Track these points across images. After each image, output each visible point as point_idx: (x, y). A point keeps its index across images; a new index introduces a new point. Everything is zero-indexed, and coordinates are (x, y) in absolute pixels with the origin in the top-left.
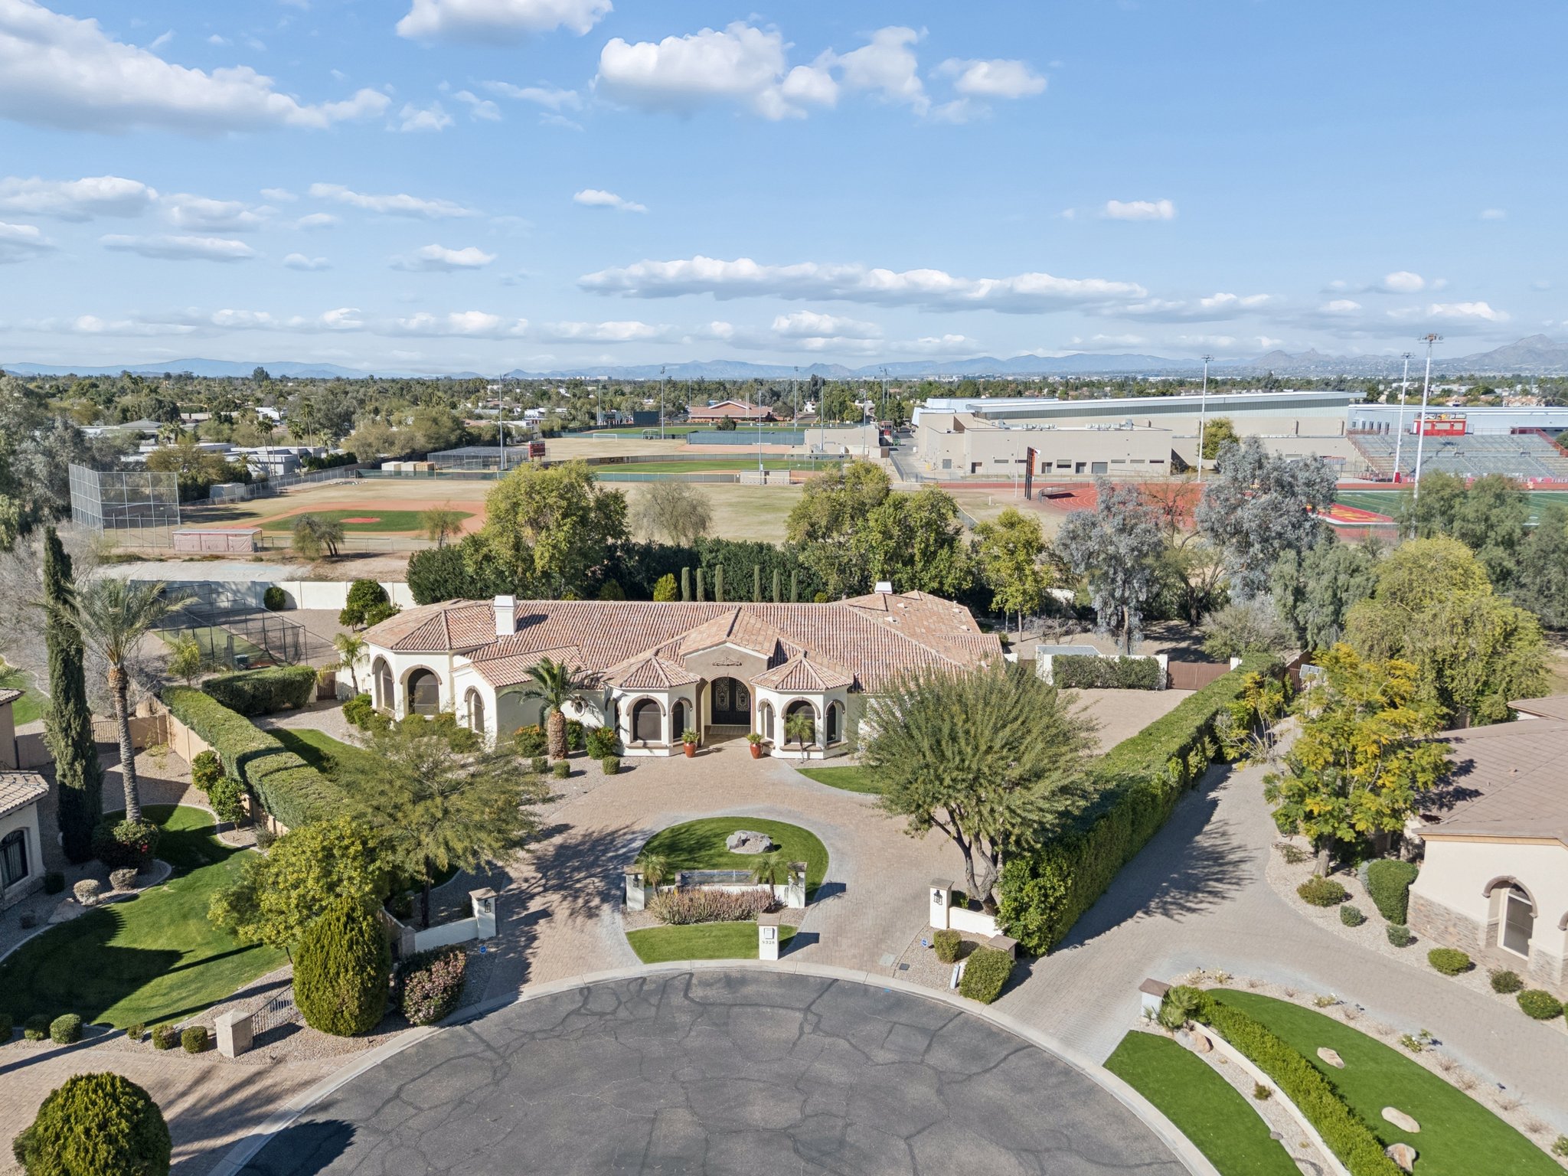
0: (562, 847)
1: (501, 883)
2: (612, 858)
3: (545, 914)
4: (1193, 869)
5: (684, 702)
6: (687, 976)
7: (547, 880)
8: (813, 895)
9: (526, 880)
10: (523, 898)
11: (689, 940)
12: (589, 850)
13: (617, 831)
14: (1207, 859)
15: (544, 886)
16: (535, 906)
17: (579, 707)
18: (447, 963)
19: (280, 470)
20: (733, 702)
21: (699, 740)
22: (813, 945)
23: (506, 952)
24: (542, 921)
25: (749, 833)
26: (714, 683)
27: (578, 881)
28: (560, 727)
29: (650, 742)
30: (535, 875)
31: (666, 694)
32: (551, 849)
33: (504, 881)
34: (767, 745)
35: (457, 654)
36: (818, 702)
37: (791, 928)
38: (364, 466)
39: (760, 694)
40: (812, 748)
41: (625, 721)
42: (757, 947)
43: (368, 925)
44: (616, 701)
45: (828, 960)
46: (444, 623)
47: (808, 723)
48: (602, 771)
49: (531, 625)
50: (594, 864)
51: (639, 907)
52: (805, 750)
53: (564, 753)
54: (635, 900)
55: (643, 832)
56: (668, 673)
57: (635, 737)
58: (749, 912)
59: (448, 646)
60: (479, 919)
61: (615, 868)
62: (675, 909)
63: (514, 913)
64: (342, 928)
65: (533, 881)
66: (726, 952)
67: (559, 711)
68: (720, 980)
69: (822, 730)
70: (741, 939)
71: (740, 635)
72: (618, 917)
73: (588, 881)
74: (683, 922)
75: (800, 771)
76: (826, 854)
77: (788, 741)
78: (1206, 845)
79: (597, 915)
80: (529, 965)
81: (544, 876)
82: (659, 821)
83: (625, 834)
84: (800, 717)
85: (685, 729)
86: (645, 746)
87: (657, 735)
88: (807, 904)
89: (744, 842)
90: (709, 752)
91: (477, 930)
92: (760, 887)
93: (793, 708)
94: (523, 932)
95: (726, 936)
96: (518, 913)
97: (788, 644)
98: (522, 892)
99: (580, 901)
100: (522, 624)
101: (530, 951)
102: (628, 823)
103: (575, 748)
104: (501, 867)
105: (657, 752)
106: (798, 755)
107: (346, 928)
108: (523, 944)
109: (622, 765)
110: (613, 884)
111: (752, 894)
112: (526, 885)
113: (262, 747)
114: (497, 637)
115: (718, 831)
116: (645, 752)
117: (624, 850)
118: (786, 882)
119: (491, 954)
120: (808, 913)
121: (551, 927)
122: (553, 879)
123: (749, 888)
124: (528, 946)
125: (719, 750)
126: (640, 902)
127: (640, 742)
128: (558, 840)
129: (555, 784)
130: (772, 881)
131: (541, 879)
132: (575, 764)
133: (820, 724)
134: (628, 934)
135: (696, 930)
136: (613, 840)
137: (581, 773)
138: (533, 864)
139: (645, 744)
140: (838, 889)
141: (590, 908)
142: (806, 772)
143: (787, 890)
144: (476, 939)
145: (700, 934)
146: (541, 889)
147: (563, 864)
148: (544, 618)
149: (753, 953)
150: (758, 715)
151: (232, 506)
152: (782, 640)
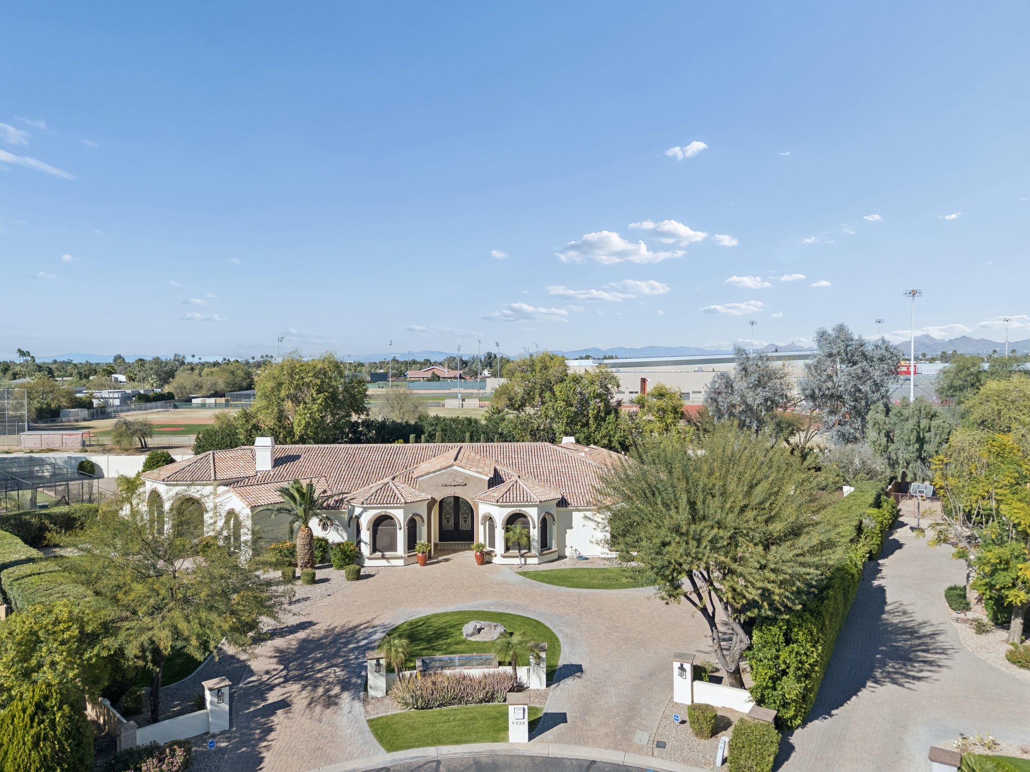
0: (305, 642)
1: (241, 676)
2: (353, 650)
3: (284, 704)
4: (897, 642)
5: (417, 518)
6: (434, 764)
7: (289, 671)
8: (554, 676)
9: (267, 672)
10: (264, 689)
11: (433, 724)
12: (331, 643)
13: (358, 626)
14: (904, 634)
15: (285, 677)
16: (273, 697)
17: (325, 527)
18: (161, 760)
19: (117, 402)
20: (457, 523)
21: (430, 551)
22: (562, 725)
23: (237, 747)
24: (279, 712)
25: (483, 622)
26: (442, 501)
27: (320, 671)
28: (308, 540)
29: (388, 554)
30: (276, 667)
31: (402, 510)
32: (294, 643)
33: (245, 674)
34: (489, 553)
35: (220, 485)
36: (533, 514)
37: (537, 709)
38: (179, 401)
39: (482, 510)
40: (529, 554)
41: (366, 535)
42: (506, 728)
43: (63, 716)
44: (358, 517)
45: (580, 741)
46: (211, 461)
47: (525, 531)
48: (344, 578)
49: (286, 462)
50: (336, 655)
51: (380, 694)
52: (522, 556)
53: (311, 563)
54: (375, 688)
55: (384, 626)
56: (403, 493)
57: (374, 549)
58: (493, 694)
59: (213, 478)
60: (211, 711)
61: (357, 658)
62: (418, 693)
63: (251, 705)
64: (27, 719)
65: (275, 673)
66: (474, 736)
67: (307, 527)
68: (470, 766)
69: (536, 538)
70: (488, 722)
71: (464, 461)
72: (358, 705)
73: (329, 670)
74: (426, 707)
75: (520, 573)
76: (557, 639)
77: (507, 549)
78: (895, 621)
79: (336, 704)
80: (261, 760)
81: (286, 668)
82: (399, 617)
83: (366, 628)
84: (518, 527)
85: (418, 541)
86: (383, 557)
87: (393, 547)
88: (548, 685)
89: (479, 630)
90: (438, 562)
91: (208, 724)
92: (502, 669)
93: (512, 520)
94: (258, 724)
95: (471, 719)
96: (256, 705)
97: (503, 470)
98: (262, 683)
99: (321, 690)
100: (278, 462)
101: (264, 744)
102: (369, 618)
103: (321, 562)
104: (244, 661)
105: (394, 562)
106: (517, 561)
107: (32, 720)
108: (257, 737)
109: (362, 573)
110: (354, 673)
111: (493, 676)
112: (268, 676)
113: (23, 557)
114: (257, 472)
115: (453, 623)
116: (383, 563)
117: (365, 642)
118: (528, 664)
119: (221, 749)
120: (551, 693)
121: (289, 718)
122: (295, 670)
123: (491, 671)
124: (262, 739)
125: (447, 560)
126: (382, 690)
127: (378, 554)
128: (302, 635)
129: (301, 589)
130: (513, 663)
131: (282, 670)
132: (320, 574)
133: (535, 533)
134: (369, 721)
135: (441, 714)
136: (353, 635)
137: (326, 580)
138: (275, 657)
139: (383, 555)
140: (575, 670)
141: (330, 697)
142: (525, 574)
143: (529, 670)
144: (207, 733)
145: (445, 718)
146: (282, 680)
147: (305, 656)
148: (298, 457)
149: (502, 735)
150: (481, 528)
151: (76, 423)
152: (498, 468)
